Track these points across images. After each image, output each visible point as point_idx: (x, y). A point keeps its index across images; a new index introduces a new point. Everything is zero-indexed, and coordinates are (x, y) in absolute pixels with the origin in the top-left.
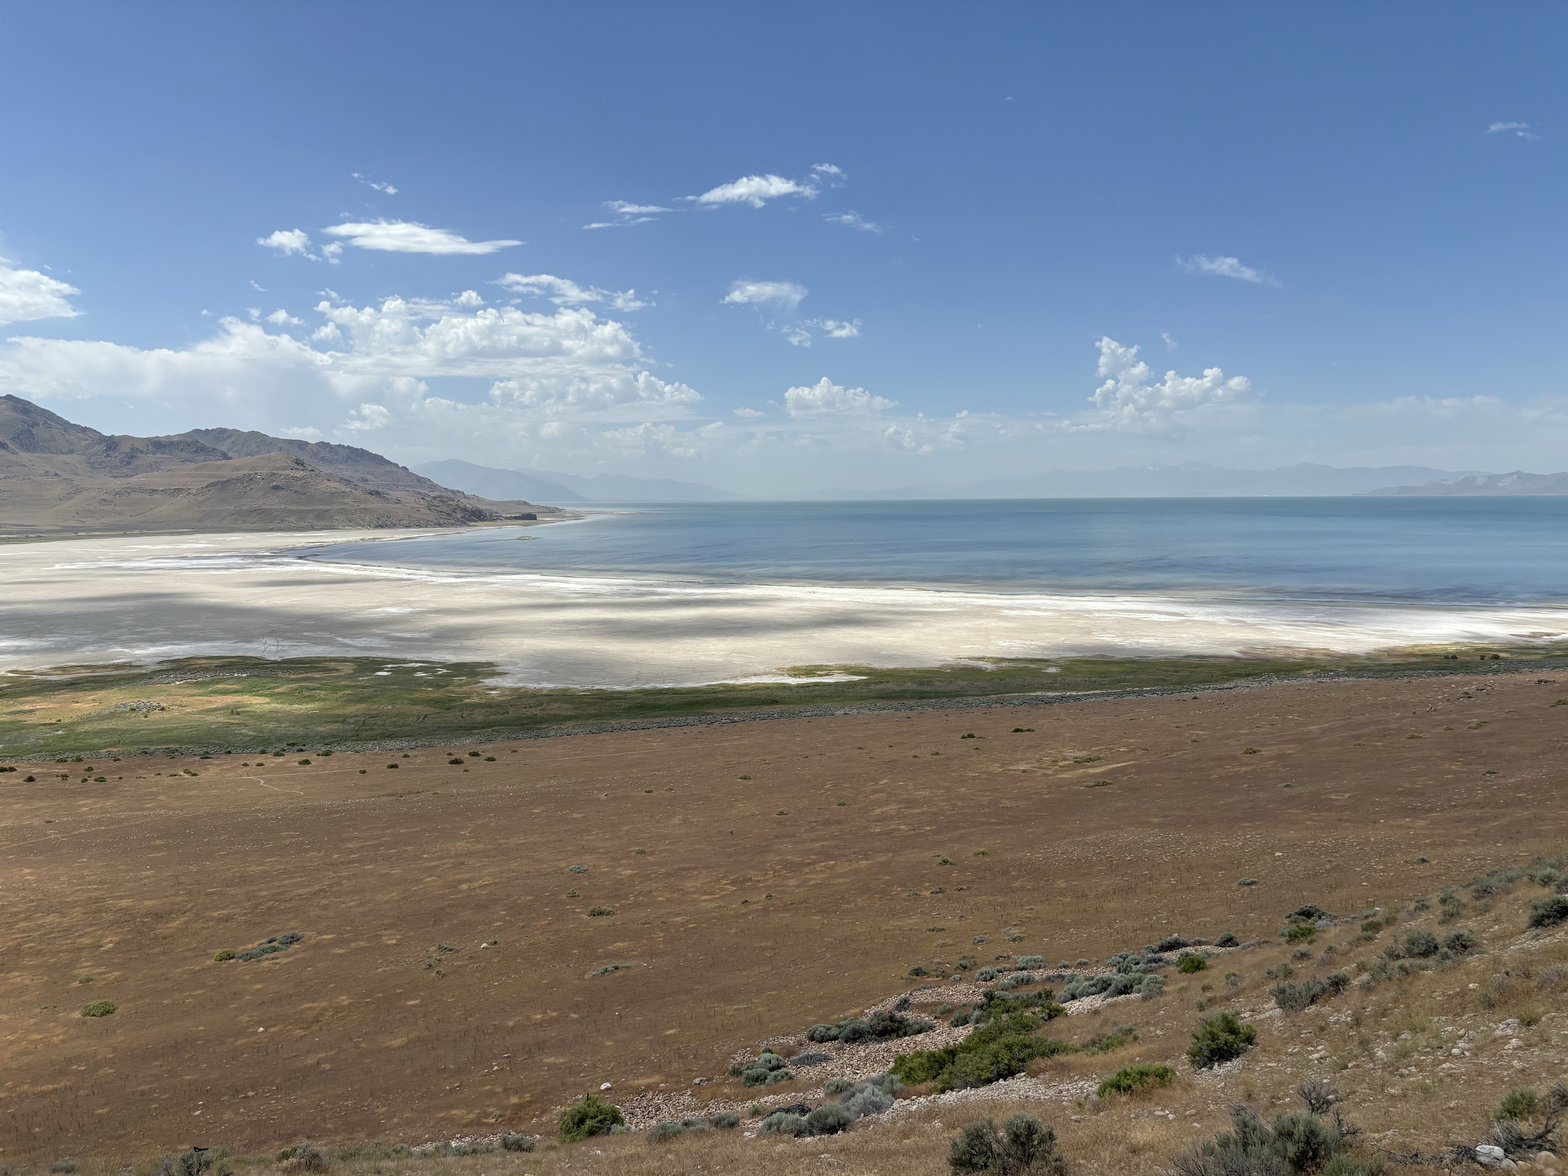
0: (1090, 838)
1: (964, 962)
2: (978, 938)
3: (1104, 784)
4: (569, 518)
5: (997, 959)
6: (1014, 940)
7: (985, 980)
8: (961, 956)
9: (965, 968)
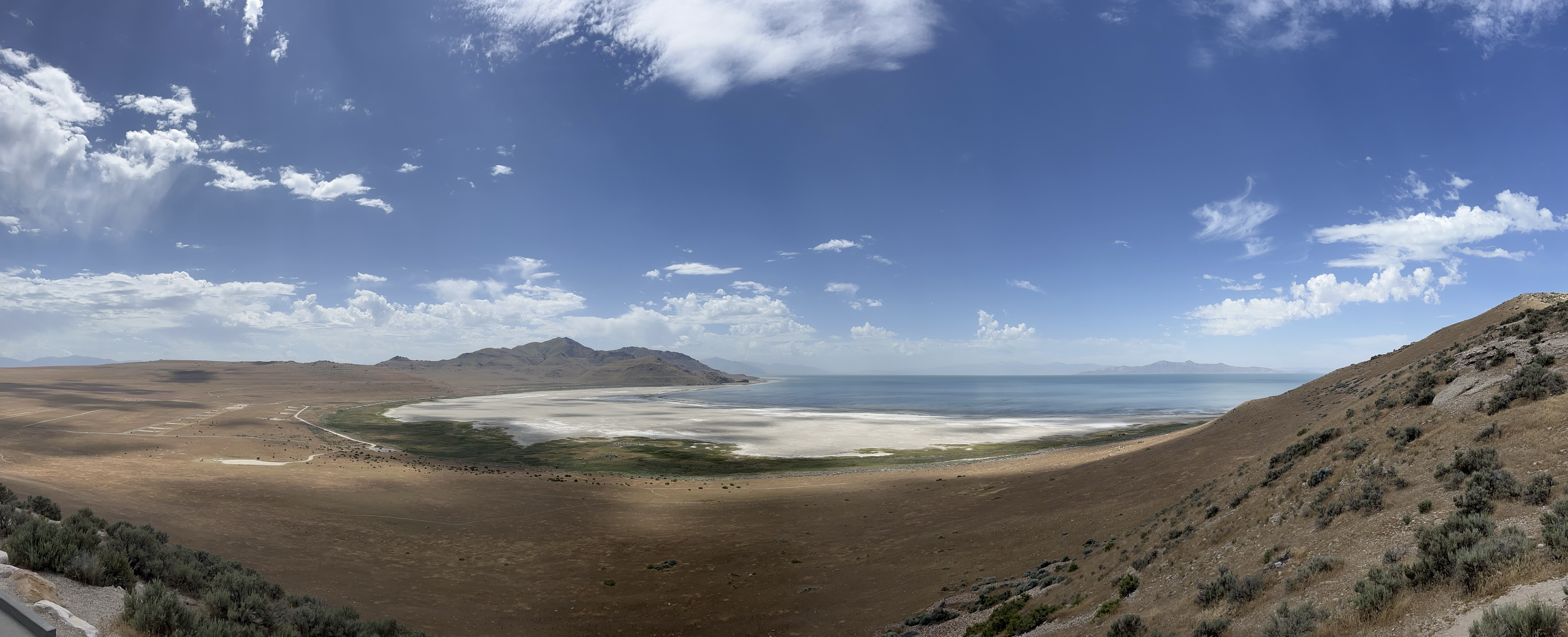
0: (998, 522)
1: (963, 583)
2: (966, 571)
3: (998, 498)
4: (762, 382)
5: (977, 580)
6: (981, 571)
7: (975, 590)
8: (961, 580)
9: (964, 585)
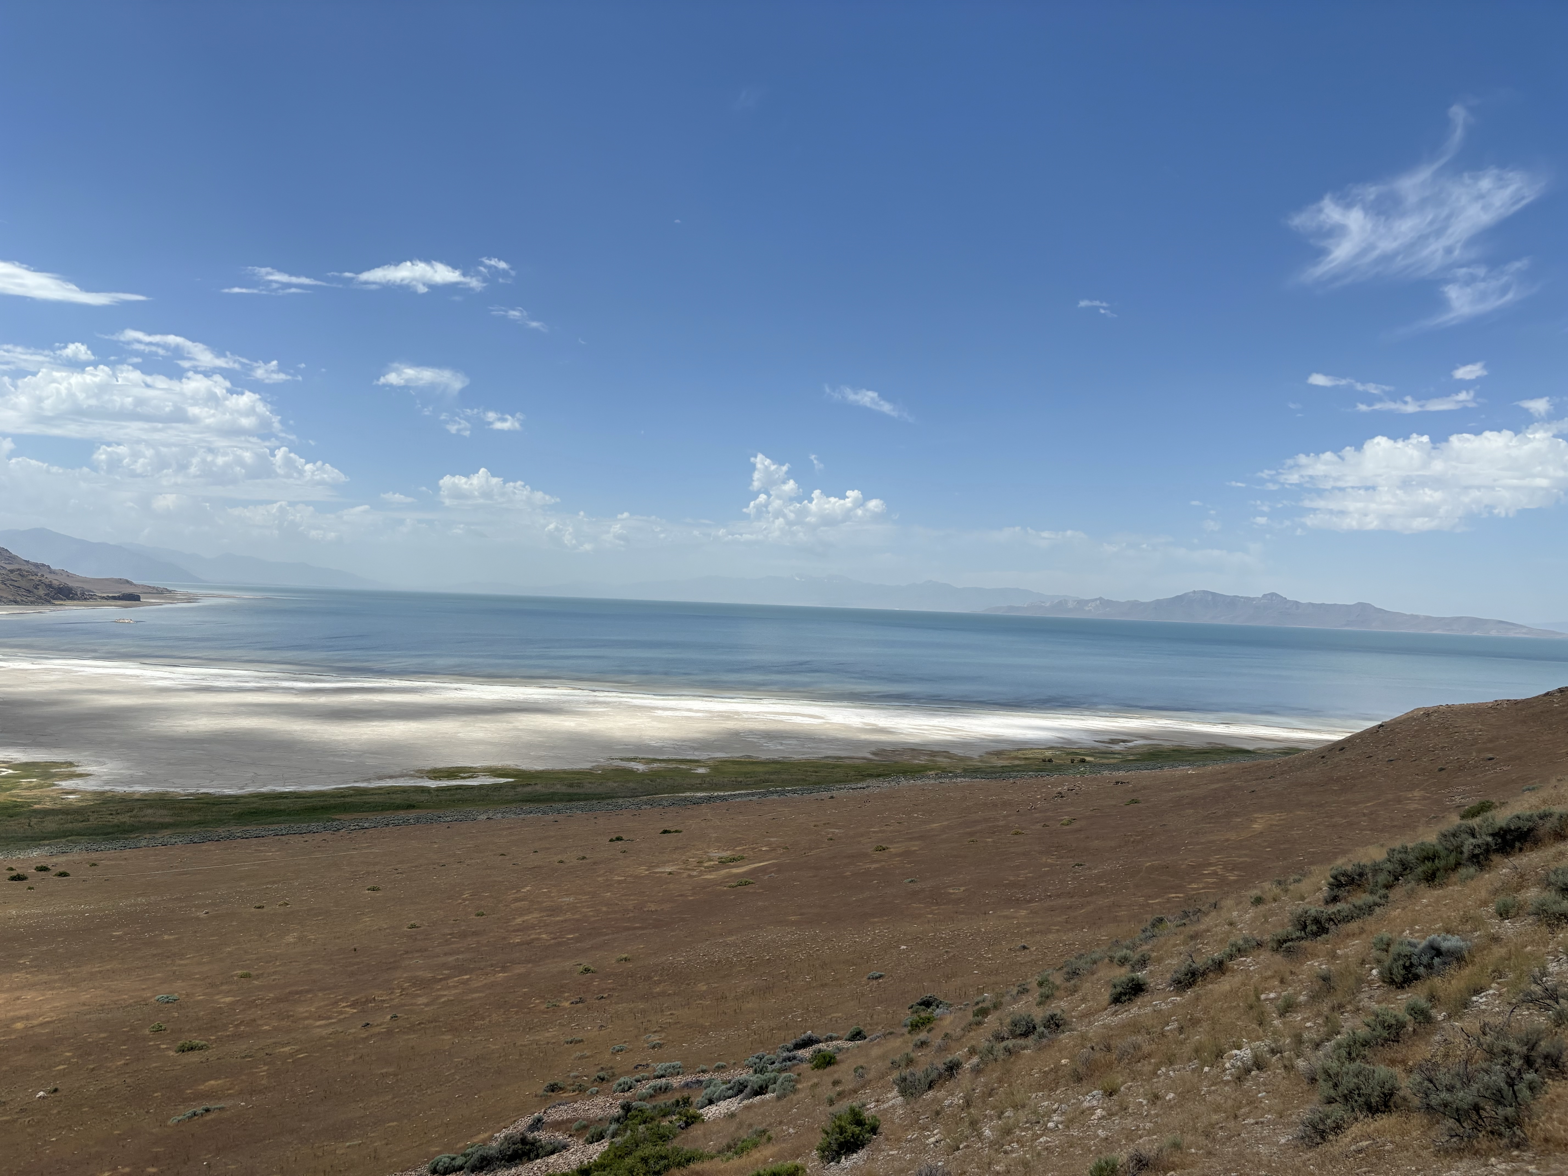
0: (730, 939)
1: (601, 1074)
2: (617, 1048)
3: (746, 884)
4: (182, 601)
5: (636, 1068)
6: (654, 1047)
7: (623, 1091)
8: (599, 1068)
9: (603, 1079)
